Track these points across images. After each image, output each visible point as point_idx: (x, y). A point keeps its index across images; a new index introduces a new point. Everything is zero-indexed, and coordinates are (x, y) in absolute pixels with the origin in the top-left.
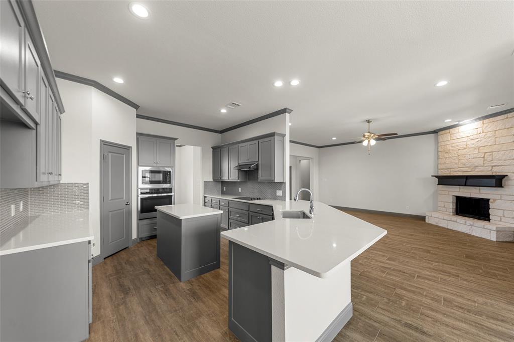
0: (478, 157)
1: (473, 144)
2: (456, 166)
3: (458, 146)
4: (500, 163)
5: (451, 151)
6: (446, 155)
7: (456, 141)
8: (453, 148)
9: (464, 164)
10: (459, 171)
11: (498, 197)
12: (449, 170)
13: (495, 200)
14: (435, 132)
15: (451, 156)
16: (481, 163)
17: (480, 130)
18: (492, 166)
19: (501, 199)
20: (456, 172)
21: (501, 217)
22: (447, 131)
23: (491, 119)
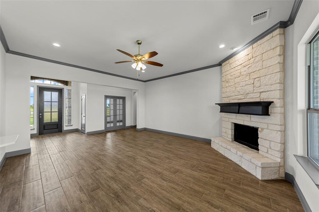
0: (249, 83)
1: (245, 71)
2: (233, 94)
3: (234, 75)
4: (267, 88)
5: (230, 80)
6: (227, 85)
7: (233, 70)
8: (231, 77)
9: (239, 92)
10: (235, 99)
11: (265, 126)
12: (229, 98)
13: (262, 129)
14: (220, 64)
15: (230, 85)
16: (251, 89)
17: (250, 56)
18: (261, 92)
19: (268, 129)
20: (233, 99)
21: (267, 148)
22: (227, 62)
23: (259, 42)
